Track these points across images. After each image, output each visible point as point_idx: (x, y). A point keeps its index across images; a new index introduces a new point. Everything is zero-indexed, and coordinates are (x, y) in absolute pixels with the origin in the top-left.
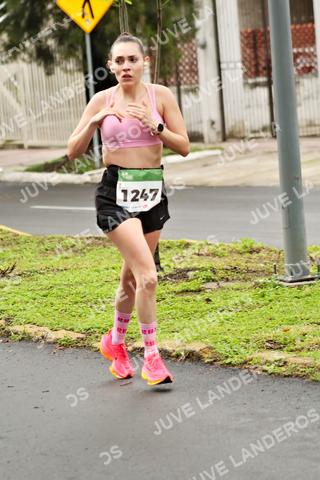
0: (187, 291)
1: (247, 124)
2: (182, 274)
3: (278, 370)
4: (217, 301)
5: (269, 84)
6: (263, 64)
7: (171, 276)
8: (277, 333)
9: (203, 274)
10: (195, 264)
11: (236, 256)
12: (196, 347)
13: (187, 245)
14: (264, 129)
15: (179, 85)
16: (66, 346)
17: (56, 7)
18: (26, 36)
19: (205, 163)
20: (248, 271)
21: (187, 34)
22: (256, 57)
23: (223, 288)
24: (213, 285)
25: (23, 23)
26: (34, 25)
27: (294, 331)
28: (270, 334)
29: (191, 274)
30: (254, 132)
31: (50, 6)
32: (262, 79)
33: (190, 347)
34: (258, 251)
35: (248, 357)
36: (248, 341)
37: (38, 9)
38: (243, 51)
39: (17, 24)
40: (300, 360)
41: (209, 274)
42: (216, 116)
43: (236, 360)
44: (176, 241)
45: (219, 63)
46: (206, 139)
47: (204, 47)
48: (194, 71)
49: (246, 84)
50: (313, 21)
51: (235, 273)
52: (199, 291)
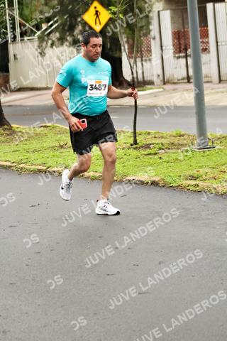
0: (150, 154)
1: (175, 76)
2: (147, 146)
3: (195, 189)
4: (165, 158)
5: (186, 57)
6: (183, 47)
7: (142, 147)
8: (194, 172)
9: (158, 146)
10: (153, 142)
11: (173, 138)
12: (156, 179)
13: (149, 133)
14: (183, 79)
15: (142, 57)
16: (94, 179)
17: (83, 20)
18: (68, 34)
19: (155, 95)
20: (179, 145)
21: (146, 33)
22: (180, 44)
23: (167, 153)
24: (163, 151)
25: (66, 28)
26: (72, 28)
27: (202, 171)
28: (191, 173)
29: (152, 146)
30: (178, 80)
31: (79, 19)
32: (183, 54)
33: (153, 179)
34: (183, 136)
35: (181, 183)
36: (180, 176)
37: (74, 21)
38: (174, 41)
39: (63, 28)
40: (205, 184)
41: (161, 146)
42: (160, 72)
43: (175, 184)
44: (144, 131)
45: (162, 47)
46: (155, 84)
47: (154, 38)
48: (149, 51)
49: (174, 57)
50: (207, 26)
51: (173, 145)
52: (156, 154)
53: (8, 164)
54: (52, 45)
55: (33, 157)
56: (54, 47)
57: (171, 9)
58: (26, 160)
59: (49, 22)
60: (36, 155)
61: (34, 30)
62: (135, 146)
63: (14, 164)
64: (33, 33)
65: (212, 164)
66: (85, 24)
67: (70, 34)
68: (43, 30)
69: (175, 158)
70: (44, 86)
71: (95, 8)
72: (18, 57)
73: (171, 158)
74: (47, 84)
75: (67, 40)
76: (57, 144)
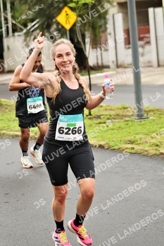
0: (100, 123)
1: (126, 62)
2: (99, 117)
3: (131, 151)
7: (95, 117)
8: (132, 138)
9: (106, 117)
10: (104, 113)
11: (119, 110)
12: (102, 143)
13: (101, 107)
14: (131, 64)
17: (57, 21)
18: (46, 31)
20: (123, 116)
21: (104, 30)
23: (113, 122)
24: (109, 121)
26: (48, 27)
27: (138, 137)
28: (129, 138)
29: (102, 117)
31: (54, 20)
33: (100, 143)
34: (127, 108)
35: (121, 146)
36: (121, 141)
37: (50, 21)
39: (43, 27)
40: (139, 148)
41: (110, 117)
42: (114, 59)
43: (116, 147)
46: (111, 67)
50: (149, 25)
51: (118, 116)
52: (105, 123)
54: (34, 39)
57: (123, 13)
58: (7, 128)
59: (33, 22)
61: (22, 28)
62: (89, 117)
64: (21, 30)
65: (145, 131)
66: (58, 24)
68: (28, 28)
69: (118, 126)
71: (66, 12)
72: (10, 47)
73: (115, 127)
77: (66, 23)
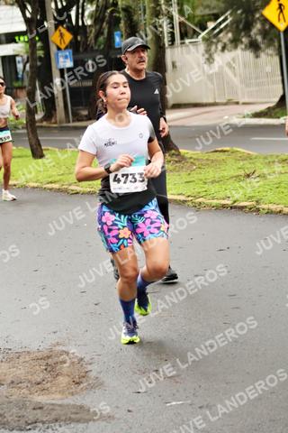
17: (262, 15)
18: (243, 34)
25: (241, 26)
31: (257, 16)
37: (250, 18)
39: (237, 27)
53: (182, 198)
54: (224, 48)
55: (213, 189)
56: (226, 51)
58: (204, 193)
59: (216, 19)
60: (217, 186)
61: (198, 30)
63: (190, 198)
64: (196, 34)
66: (266, 20)
67: (245, 35)
68: (209, 30)
70: (211, 101)
72: (178, 64)
74: (215, 98)
75: (242, 42)
76: (242, 173)
77: (279, 20)
